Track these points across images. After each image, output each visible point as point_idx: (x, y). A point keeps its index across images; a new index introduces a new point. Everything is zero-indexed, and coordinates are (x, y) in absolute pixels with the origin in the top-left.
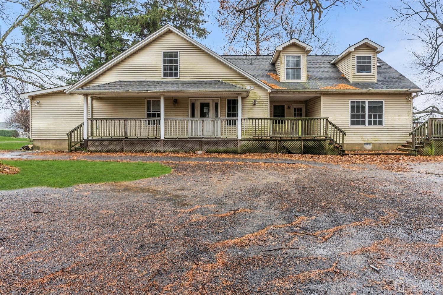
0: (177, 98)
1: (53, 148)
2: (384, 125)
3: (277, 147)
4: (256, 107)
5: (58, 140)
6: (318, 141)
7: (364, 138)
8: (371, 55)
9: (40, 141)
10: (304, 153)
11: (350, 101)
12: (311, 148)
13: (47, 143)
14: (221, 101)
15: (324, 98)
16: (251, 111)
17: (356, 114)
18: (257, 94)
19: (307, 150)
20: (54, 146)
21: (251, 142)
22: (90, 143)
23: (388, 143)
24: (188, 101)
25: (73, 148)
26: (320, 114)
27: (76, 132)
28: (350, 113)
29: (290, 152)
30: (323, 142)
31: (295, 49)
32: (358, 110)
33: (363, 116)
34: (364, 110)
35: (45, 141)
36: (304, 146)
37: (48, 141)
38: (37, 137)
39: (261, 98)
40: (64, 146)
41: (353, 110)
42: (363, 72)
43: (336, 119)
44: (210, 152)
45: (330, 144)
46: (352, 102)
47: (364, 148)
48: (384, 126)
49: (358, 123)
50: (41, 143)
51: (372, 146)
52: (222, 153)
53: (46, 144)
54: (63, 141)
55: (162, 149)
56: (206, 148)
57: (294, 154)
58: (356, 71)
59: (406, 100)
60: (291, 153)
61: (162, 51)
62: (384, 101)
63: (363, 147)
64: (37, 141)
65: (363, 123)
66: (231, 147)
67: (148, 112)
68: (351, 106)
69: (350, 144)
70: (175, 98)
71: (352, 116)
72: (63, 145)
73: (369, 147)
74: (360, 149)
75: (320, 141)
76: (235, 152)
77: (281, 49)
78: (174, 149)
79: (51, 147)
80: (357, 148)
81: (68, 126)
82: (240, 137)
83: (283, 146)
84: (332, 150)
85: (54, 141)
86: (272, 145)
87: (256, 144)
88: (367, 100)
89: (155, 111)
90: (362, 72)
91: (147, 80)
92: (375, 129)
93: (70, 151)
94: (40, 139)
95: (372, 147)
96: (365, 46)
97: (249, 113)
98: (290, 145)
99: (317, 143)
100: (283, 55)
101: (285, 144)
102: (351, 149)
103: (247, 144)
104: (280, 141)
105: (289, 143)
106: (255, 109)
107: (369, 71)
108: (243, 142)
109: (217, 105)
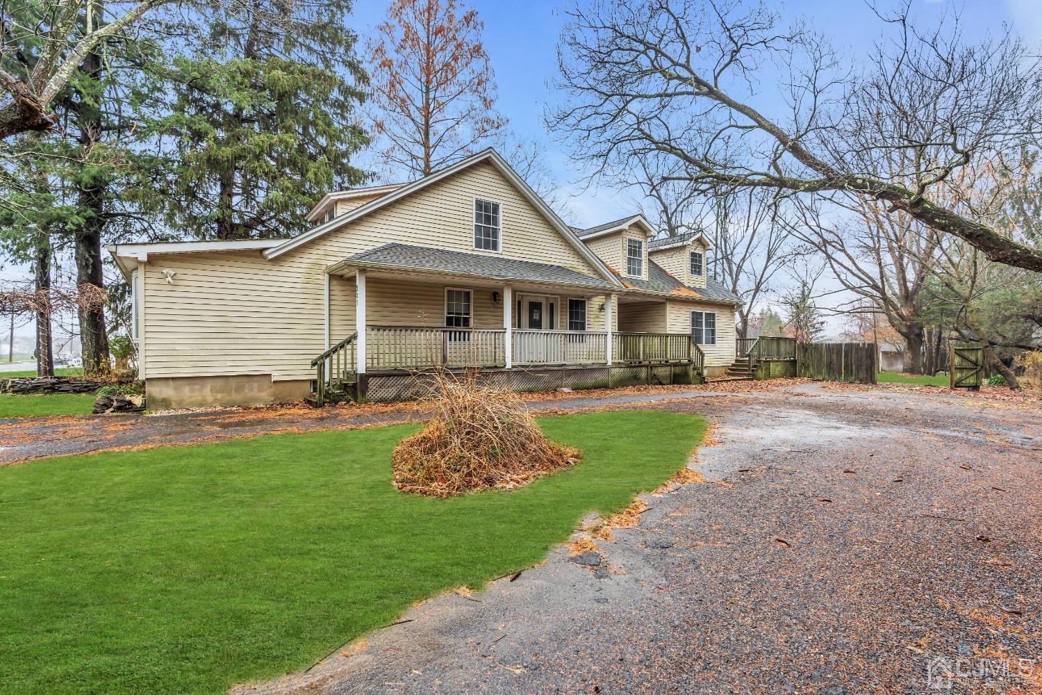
1: (216, 400)
2: (716, 344)
3: (649, 376)
4: (604, 314)
5: (231, 379)
8: (702, 253)
9: (171, 382)
10: (674, 383)
11: (691, 311)
12: (678, 375)
13: (197, 387)
14: (561, 301)
15: (669, 305)
16: (597, 320)
17: (695, 329)
20: (219, 396)
21: (622, 370)
22: (373, 383)
23: (718, 367)
26: (665, 327)
27: (335, 356)
28: (691, 327)
29: (660, 383)
30: (688, 367)
31: (637, 229)
32: (697, 323)
33: (701, 332)
34: (701, 324)
35: (190, 381)
36: (673, 373)
37: (199, 382)
38: (163, 371)
40: (250, 394)
41: (692, 323)
44: (575, 388)
45: (694, 369)
50: (176, 389)
51: (708, 370)
52: (590, 388)
53: (192, 391)
54: (245, 379)
55: (508, 387)
56: (570, 381)
57: (665, 385)
58: (690, 271)
60: (662, 384)
61: (474, 196)
62: (716, 313)
64: (160, 383)
65: (701, 341)
66: (599, 377)
67: (448, 313)
68: (692, 318)
70: (494, 290)
71: (692, 332)
72: (246, 391)
75: (686, 365)
76: (605, 386)
78: (527, 386)
79: (210, 399)
81: (264, 341)
82: (610, 364)
83: (655, 375)
84: (695, 378)
85: (220, 383)
86: (644, 373)
87: (628, 373)
88: (704, 311)
89: (461, 314)
90: (694, 274)
91: (447, 249)
92: (710, 349)
93: (322, 403)
94: (173, 379)
96: (697, 240)
98: (660, 372)
99: (683, 367)
100: (625, 236)
101: (655, 371)
103: (618, 374)
104: (651, 367)
105: (659, 369)
106: (601, 317)
107: (699, 273)
108: (613, 371)
109: (552, 305)
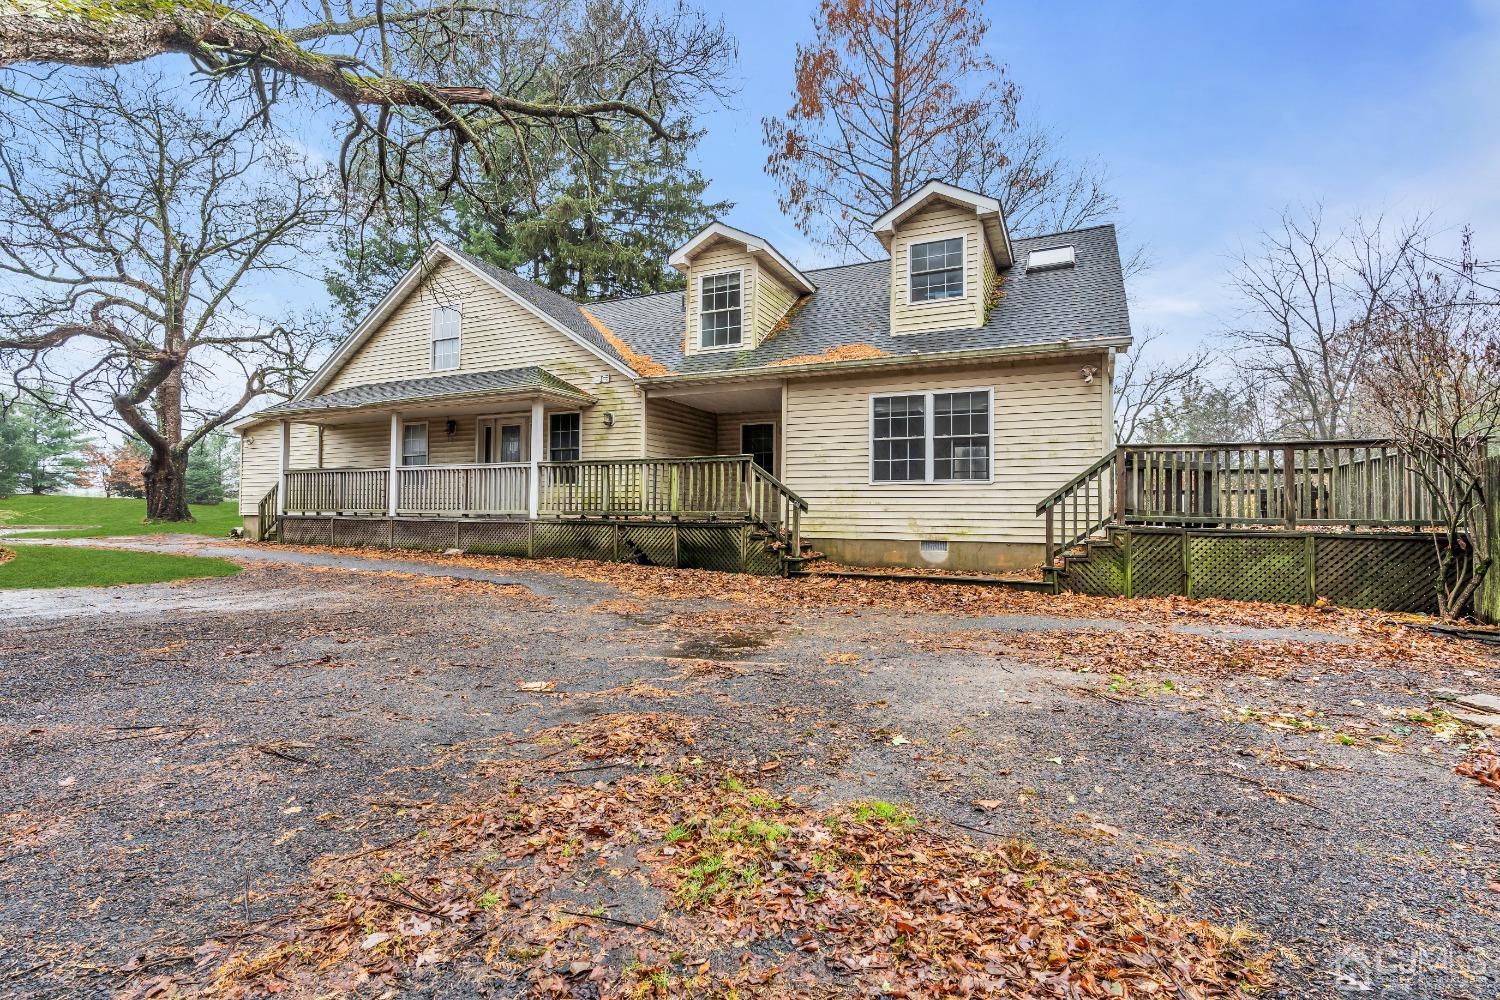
0: (456, 419)
2: (992, 478)
3: (615, 544)
4: (615, 431)
6: (721, 528)
7: (919, 522)
8: (963, 234)
9: (251, 518)
10: (683, 565)
11: (871, 397)
12: (702, 549)
15: (791, 394)
16: (602, 443)
17: (893, 441)
18: (616, 396)
19: (691, 557)
21: (557, 528)
22: (287, 524)
23: (1009, 544)
24: (474, 424)
25: (267, 535)
28: (871, 438)
29: (644, 560)
30: (733, 533)
31: (729, 251)
32: (899, 426)
33: (918, 448)
34: (918, 426)
36: (681, 542)
38: (248, 510)
39: (626, 407)
41: (880, 428)
42: (936, 295)
43: (828, 460)
44: (471, 553)
45: (754, 539)
46: (877, 401)
47: (922, 559)
48: (991, 481)
49: (899, 474)
51: (951, 551)
52: (493, 554)
55: (390, 541)
56: (469, 540)
57: (657, 565)
58: (908, 295)
59: (1078, 383)
60: (649, 563)
61: (434, 306)
62: (992, 390)
63: (916, 555)
64: (248, 519)
65: (918, 472)
66: (513, 539)
68: (877, 414)
69: (871, 543)
70: (447, 419)
71: (880, 449)
73: (938, 556)
74: (905, 561)
75: (724, 528)
76: (520, 555)
77: (684, 261)
78: (411, 542)
80: (895, 556)
82: (533, 516)
83: (630, 543)
84: (758, 559)
86: (605, 538)
87: (569, 535)
88: (929, 392)
89: (416, 452)
90: (931, 298)
91: (406, 378)
92: (958, 488)
93: (262, 539)
95: (950, 558)
96: (939, 207)
97: (599, 449)
98: (647, 538)
99: (718, 534)
100: (694, 276)
101: (634, 535)
102: (873, 560)
103: (550, 534)
104: (621, 527)
105: (644, 532)
106: (611, 437)
107: (955, 289)
108: (539, 529)
